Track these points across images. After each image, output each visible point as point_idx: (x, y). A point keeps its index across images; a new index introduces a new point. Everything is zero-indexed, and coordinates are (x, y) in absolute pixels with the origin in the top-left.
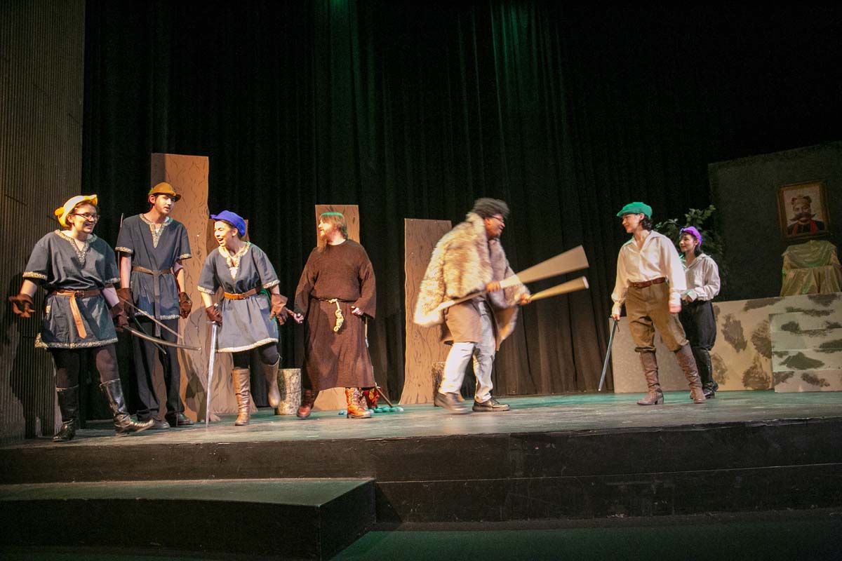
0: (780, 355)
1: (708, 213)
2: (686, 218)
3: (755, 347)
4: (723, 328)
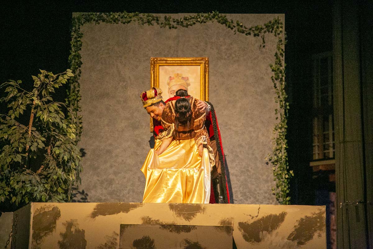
4: (61, 239)
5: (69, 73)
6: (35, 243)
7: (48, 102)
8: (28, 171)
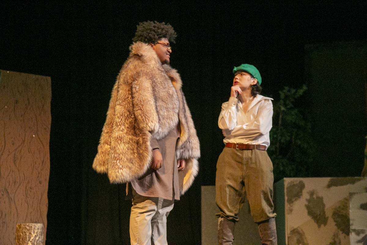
0: (358, 233)
1: (301, 92)
2: (279, 95)
3: (335, 223)
4: (307, 203)
5: (305, 88)
6: (289, 206)
7: (291, 108)
8: (280, 157)
